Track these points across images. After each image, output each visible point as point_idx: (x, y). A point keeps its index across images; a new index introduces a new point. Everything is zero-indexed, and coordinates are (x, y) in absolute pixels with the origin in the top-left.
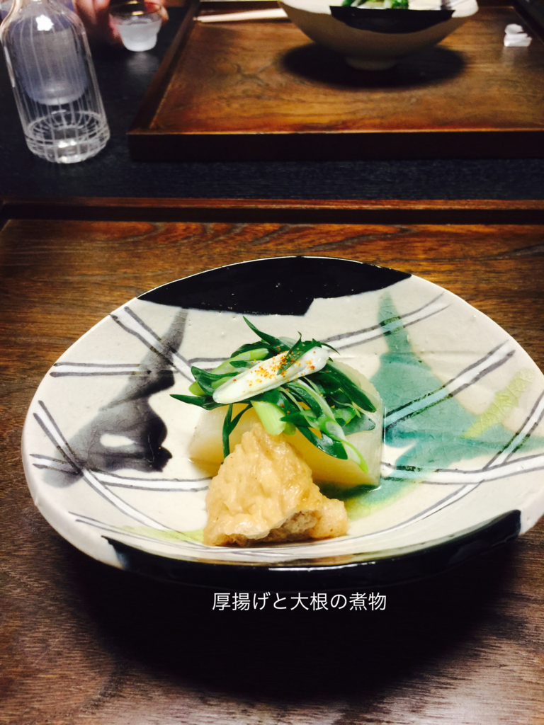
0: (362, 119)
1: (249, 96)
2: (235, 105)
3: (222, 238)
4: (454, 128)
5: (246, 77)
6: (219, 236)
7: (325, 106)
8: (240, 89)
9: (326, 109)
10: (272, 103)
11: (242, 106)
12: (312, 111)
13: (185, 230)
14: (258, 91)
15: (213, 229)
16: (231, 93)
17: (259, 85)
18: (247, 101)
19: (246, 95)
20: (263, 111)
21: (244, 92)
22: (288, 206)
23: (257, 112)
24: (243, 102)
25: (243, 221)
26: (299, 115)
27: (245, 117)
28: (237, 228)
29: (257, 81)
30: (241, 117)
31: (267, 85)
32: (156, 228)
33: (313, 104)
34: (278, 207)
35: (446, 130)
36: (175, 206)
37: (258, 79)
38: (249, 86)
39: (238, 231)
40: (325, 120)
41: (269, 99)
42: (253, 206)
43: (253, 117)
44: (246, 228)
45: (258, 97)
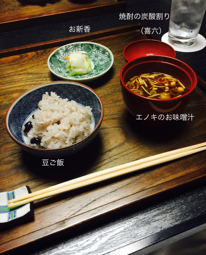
0: (49, 11)
1: (10, 10)
2: (7, 13)
3: (44, 54)
4: (76, 10)
5: (6, 4)
6: (43, 54)
7: (36, 9)
8: (6, 8)
9: (36, 10)
10: (18, 11)
11: (9, 13)
12: (32, 11)
13: (32, 54)
14: (13, 8)
15: (40, 52)
16: (3, 10)
17: (12, 6)
18: (10, 12)
19: (9, 10)
20: (17, 14)
21: (8, 9)
22: (60, 41)
23: (15, 15)
24: (9, 12)
25: (48, 48)
26: (29, 13)
27: (11, 17)
28: (47, 50)
29: (11, 5)
30: (10, 17)
31: (15, 6)
32: (22, 56)
33: (32, 9)
34: (57, 42)
35: (74, 11)
36: (26, 48)
37: (11, 4)
38: (9, 7)
39: (48, 51)
40: (37, 13)
41: (17, 10)
42: (50, 43)
43: (14, 16)
44: (50, 50)
45: (14, 10)
